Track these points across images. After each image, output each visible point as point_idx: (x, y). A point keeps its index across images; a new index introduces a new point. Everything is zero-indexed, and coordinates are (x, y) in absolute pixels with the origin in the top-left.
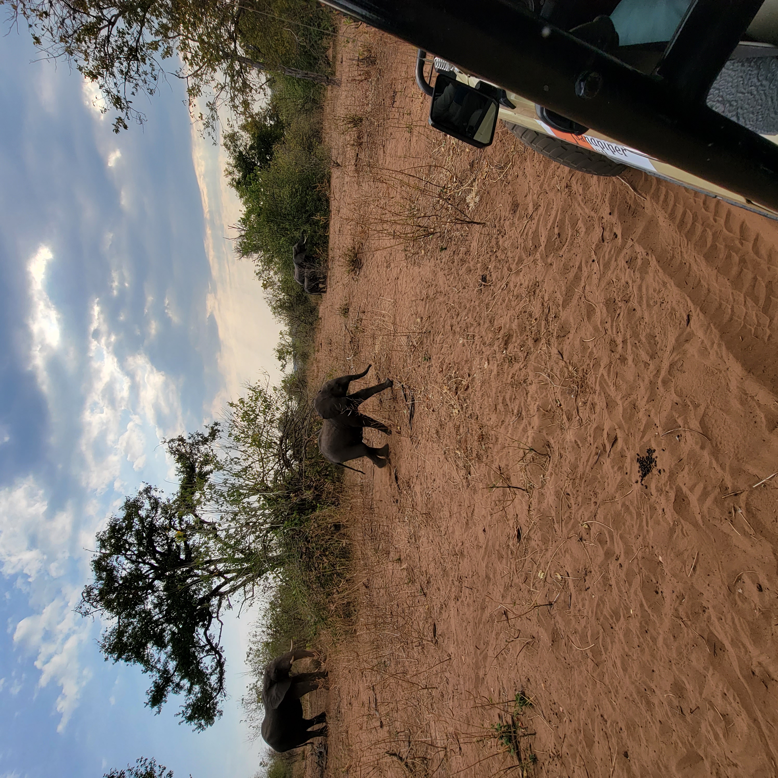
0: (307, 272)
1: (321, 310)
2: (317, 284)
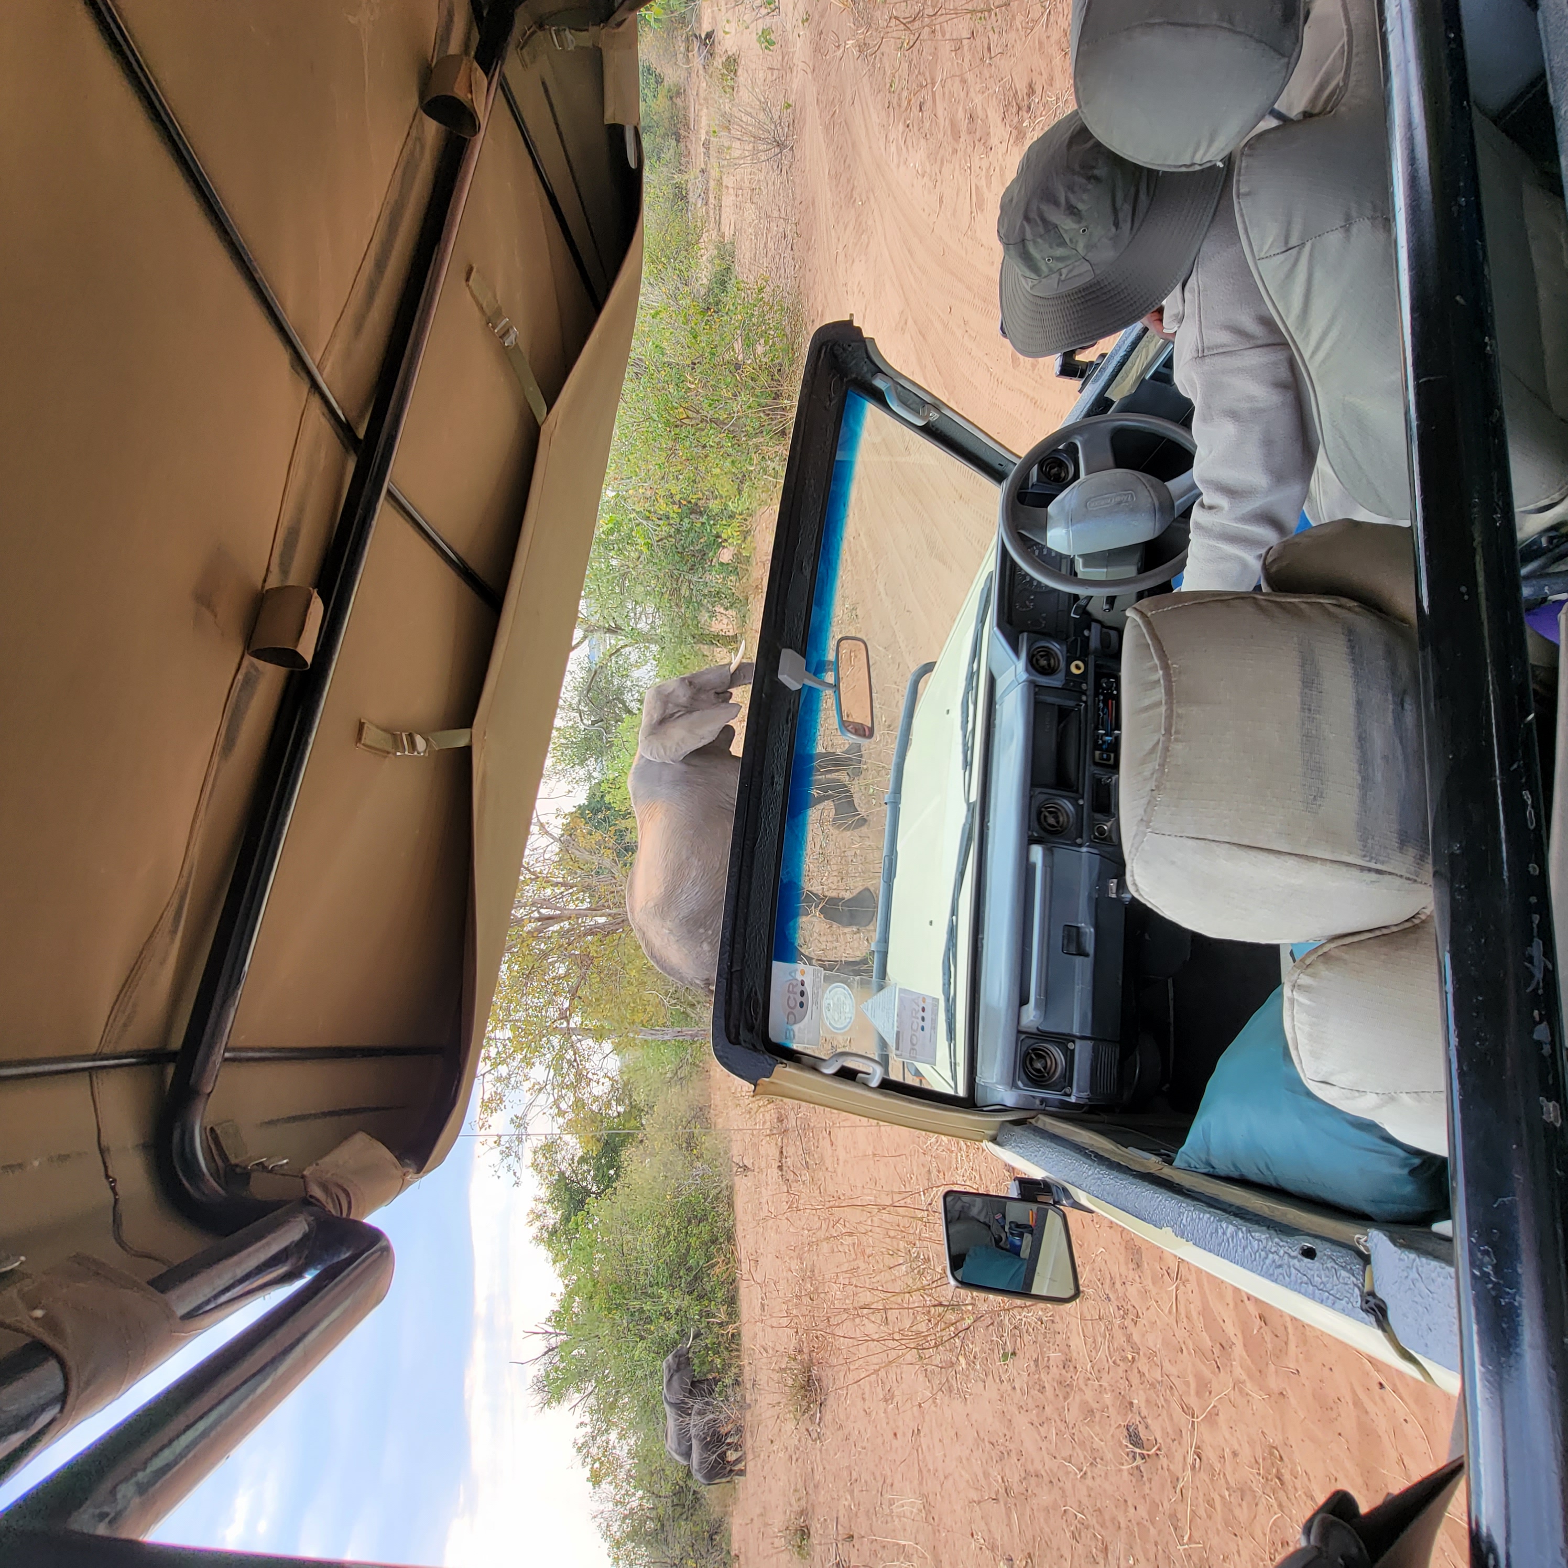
0: (695, 1424)
1: (735, 1529)
2: (723, 1456)
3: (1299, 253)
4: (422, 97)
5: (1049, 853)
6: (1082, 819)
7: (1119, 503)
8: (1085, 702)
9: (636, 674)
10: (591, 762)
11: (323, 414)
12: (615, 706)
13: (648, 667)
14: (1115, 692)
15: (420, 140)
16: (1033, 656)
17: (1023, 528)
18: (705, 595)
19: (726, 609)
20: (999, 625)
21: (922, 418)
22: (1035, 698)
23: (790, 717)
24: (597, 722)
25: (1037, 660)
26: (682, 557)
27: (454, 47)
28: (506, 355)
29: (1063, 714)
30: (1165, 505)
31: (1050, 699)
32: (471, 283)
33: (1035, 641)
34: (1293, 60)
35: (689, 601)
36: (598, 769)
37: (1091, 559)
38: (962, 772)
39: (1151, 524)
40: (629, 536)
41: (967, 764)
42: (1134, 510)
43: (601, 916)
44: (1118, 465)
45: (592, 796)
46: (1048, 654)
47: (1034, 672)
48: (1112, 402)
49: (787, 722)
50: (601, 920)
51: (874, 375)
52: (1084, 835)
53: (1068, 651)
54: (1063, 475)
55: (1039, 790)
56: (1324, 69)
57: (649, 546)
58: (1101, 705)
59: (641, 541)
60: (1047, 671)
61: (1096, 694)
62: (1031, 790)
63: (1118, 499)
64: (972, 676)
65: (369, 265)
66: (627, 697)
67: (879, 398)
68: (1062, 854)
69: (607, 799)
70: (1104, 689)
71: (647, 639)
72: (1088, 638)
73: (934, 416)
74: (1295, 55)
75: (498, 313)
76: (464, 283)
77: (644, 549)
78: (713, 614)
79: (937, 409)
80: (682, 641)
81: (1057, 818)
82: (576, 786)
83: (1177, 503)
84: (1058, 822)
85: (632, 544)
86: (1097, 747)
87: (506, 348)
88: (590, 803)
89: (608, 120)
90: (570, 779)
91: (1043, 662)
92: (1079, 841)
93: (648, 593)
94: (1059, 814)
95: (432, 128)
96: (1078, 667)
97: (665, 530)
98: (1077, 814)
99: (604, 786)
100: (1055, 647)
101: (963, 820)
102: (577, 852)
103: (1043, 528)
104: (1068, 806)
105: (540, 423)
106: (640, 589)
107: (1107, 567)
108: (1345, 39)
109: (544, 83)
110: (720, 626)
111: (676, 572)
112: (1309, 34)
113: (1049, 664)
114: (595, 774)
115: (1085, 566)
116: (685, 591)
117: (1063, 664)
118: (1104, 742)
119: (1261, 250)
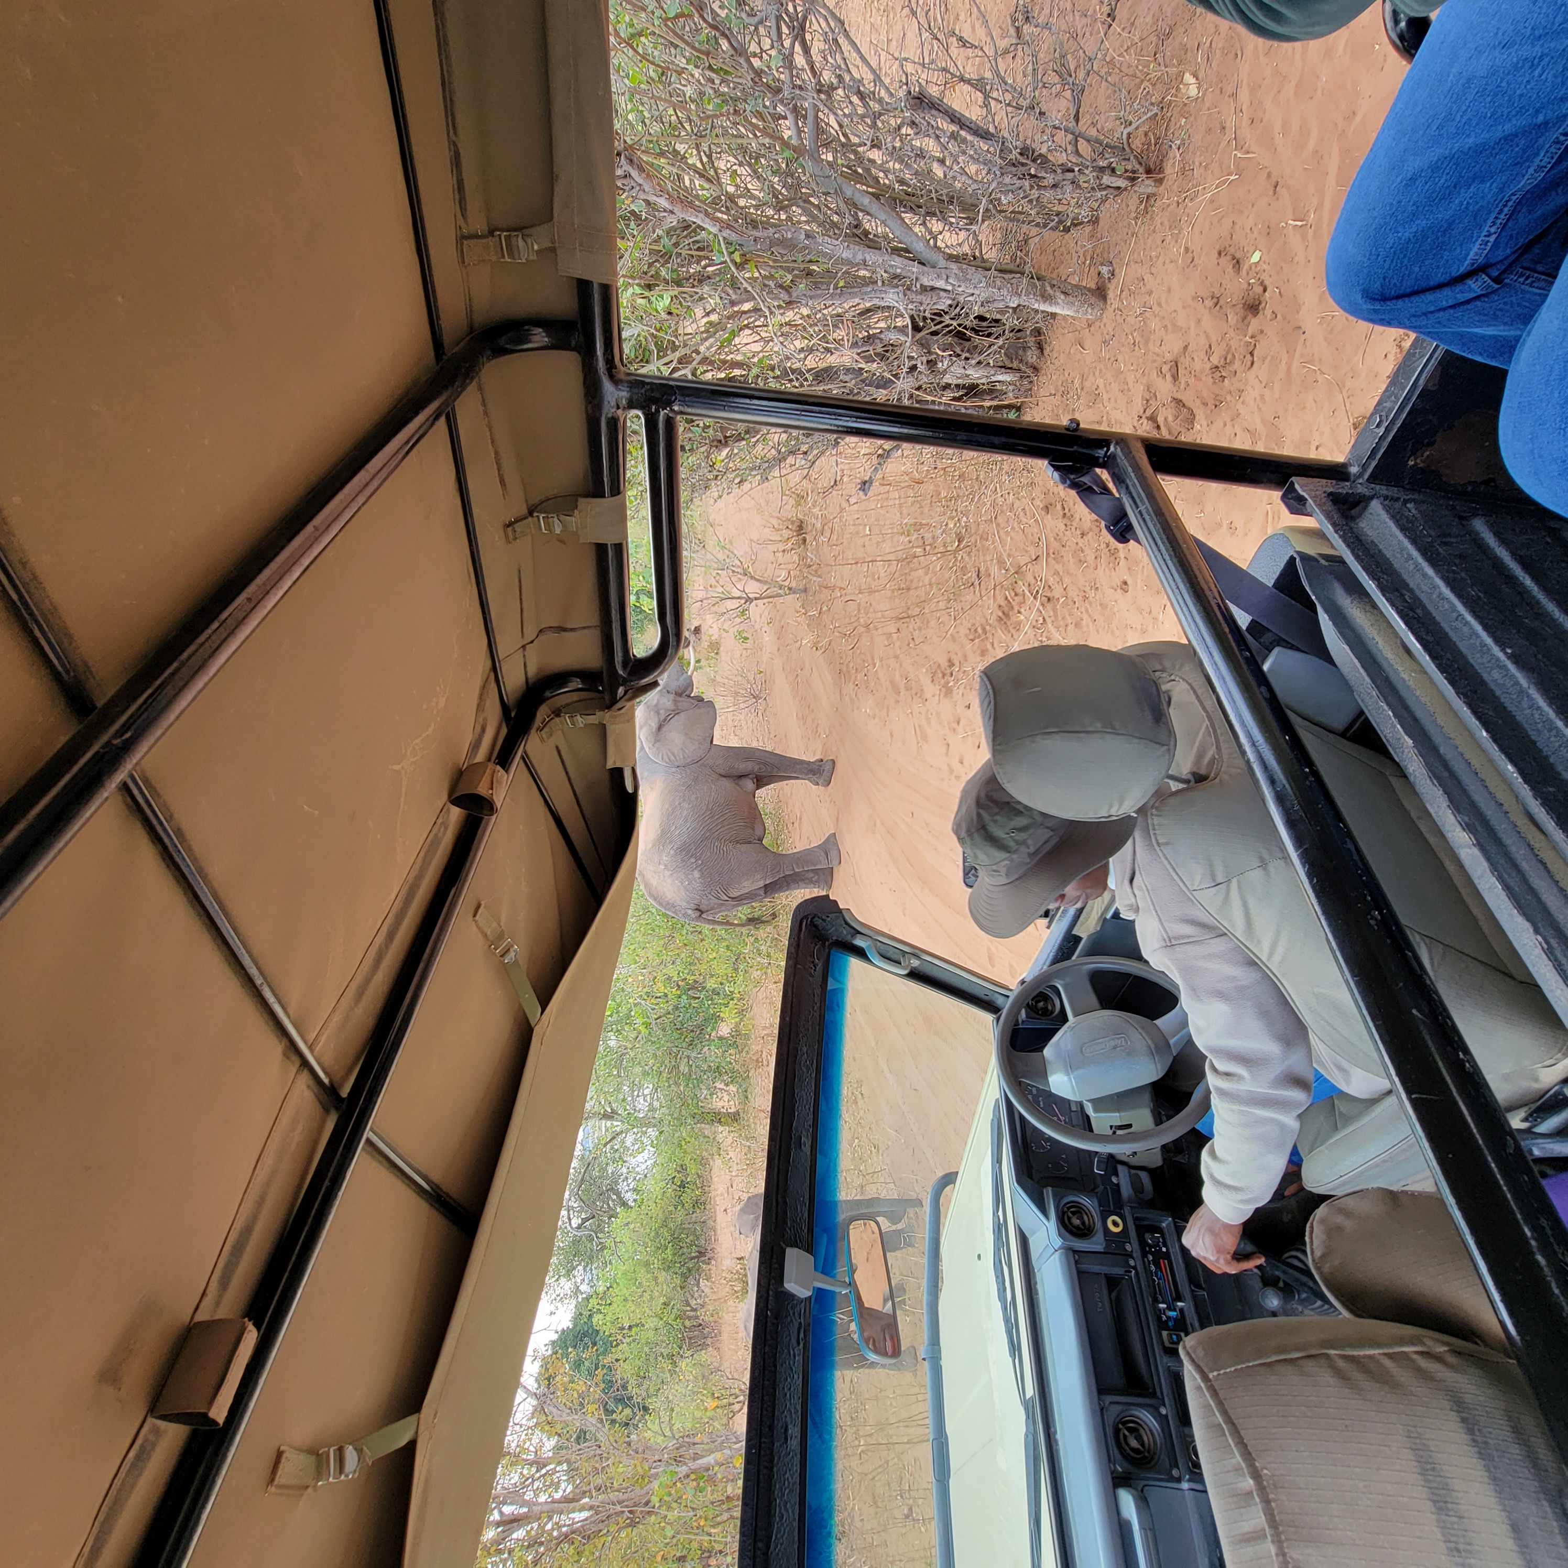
3: (1228, 886)
4: (450, 796)
5: (1142, 1501)
6: (1171, 1436)
7: (1115, 1048)
8: (1135, 1268)
9: (633, 1161)
10: (579, 1272)
11: (309, 1087)
12: (609, 1197)
13: (646, 1154)
14: (1164, 1249)
15: (445, 825)
16: (1064, 1213)
17: (1023, 1077)
18: (705, 1072)
19: (727, 1085)
20: (1019, 1182)
21: (904, 968)
22: (1077, 1269)
23: (802, 1335)
24: (587, 1219)
25: (1069, 1218)
26: (681, 1034)
27: (480, 756)
28: (505, 970)
29: (1112, 1283)
30: (1161, 1045)
31: (1096, 1268)
32: (477, 918)
33: (1062, 1198)
34: (1172, 747)
35: (688, 1078)
36: (586, 1281)
37: (1101, 1103)
38: (1010, 1359)
39: (1152, 1066)
40: (628, 1016)
41: (1015, 1348)
42: (1130, 1053)
43: (580, 1511)
44: (1103, 1008)
45: (578, 1316)
46: (1079, 1210)
47: (1067, 1235)
48: (1081, 938)
49: (799, 1344)
50: (579, 1516)
51: (853, 936)
52: (1180, 1462)
53: (1100, 1205)
54: (1050, 1008)
55: (1108, 1399)
56: (1197, 744)
57: (647, 1025)
58: (1153, 1268)
59: (639, 1021)
60: (1083, 1232)
61: (1144, 1254)
62: (1099, 1399)
63: (1112, 1043)
64: (1000, 1229)
65: (380, 939)
66: (622, 1187)
67: (860, 953)
68: (1159, 1493)
69: (596, 1319)
70: (1150, 1246)
71: (645, 1123)
72: (1118, 1185)
73: (915, 963)
74: (1172, 743)
75: (501, 936)
76: (471, 918)
77: (642, 1028)
78: (713, 1091)
79: (917, 957)
80: (680, 1122)
81: (1139, 1438)
82: (559, 1305)
83: (1172, 1042)
84: (1143, 1445)
85: (630, 1024)
86: (1162, 1325)
87: (504, 964)
88: (575, 1325)
89: (610, 765)
90: (554, 1296)
91: (1076, 1222)
92: (1175, 1473)
93: (645, 1074)
94: (1142, 1431)
95: (456, 813)
96: (1115, 1224)
97: (664, 1007)
98: (1163, 1430)
99: (593, 1302)
100: (1086, 1202)
101: (1023, 1429)
102: (555, 1410)
103: (1044, 1075)
104: (1147, 1417)
105: (533, 1024)
106: (638, 1070)
107: (1118, 1111)
108: (1207, 722)
109: (557, 748)
110: (721, 1104)
111: (674, 1049)
112: (1174, 714)
113: (1083, 1223)
114: (584, 1288)
115: (1096, 1111)
116: (684, 1068)
117: (1098, 1225)
118: (1169, 1318)
119: (1193, 884)
